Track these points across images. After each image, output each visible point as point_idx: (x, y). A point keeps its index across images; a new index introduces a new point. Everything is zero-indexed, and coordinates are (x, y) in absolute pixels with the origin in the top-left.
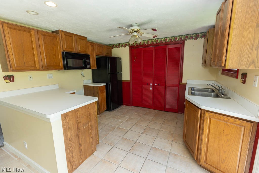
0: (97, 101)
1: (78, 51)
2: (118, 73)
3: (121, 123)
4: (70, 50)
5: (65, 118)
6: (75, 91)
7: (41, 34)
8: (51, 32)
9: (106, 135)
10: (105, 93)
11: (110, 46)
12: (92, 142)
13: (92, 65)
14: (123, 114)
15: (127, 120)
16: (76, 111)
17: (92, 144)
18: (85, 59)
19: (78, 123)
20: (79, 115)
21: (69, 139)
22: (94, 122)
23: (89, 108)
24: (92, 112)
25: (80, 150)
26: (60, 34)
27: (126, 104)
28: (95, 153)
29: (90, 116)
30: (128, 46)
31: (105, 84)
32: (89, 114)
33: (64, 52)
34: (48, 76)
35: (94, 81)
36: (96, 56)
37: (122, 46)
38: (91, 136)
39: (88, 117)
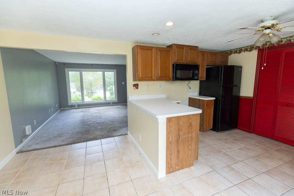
0: (200, 114)
1: (188, 62)
2: (235, 86)
3: (231, 149)
4: (180, 62)
5: (169, 122)
6: (179, 102)
7: (159, 50)
8: (166, 47)
9: (208, 156)
10: (212, 109)
11: (227, 53)
12: (190, 155)
13: (200, 76)
14: (235, 140)
15: (239, 148)
16: (178, 118)
17: (190, 157)
18: (194, 69)
19: (179, 130)
20: (180, 122)
21: (170, 142)
22: (195, 135)
23: (191, 119)
24: (194, 123)
25: (178, 157)
26: (173, 47)
27: (242, 128)
28: (192, 168)
29: (191, 127)
30: (256, 49)
31: (214, 98)
32: (191, 125)
33: (174, 64)
34: (159, 87)
35: (201, 94)
36: (207, 65)
37: (246, 50)
38: (190, 148)
39: (189, 127)
